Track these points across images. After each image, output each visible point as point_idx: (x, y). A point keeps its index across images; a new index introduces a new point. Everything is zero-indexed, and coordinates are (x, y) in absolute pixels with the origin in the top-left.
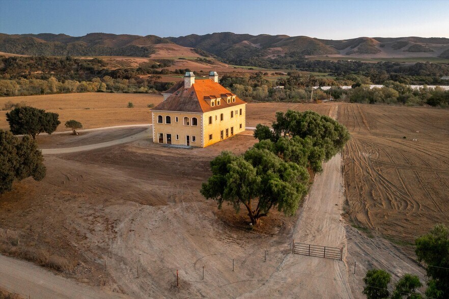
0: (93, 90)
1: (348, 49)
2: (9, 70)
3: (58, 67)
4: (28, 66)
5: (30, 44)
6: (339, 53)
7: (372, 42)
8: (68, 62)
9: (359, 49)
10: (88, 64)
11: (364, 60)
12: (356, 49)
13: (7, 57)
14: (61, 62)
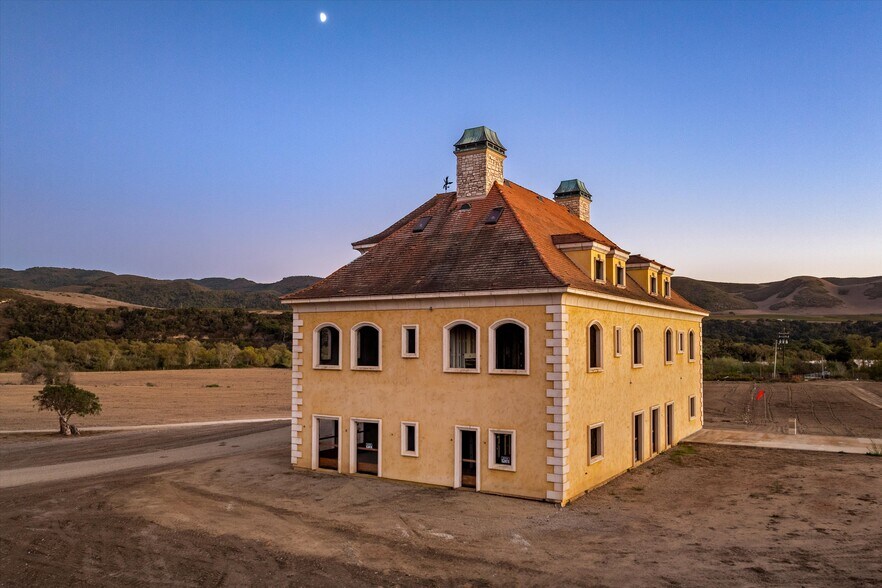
0: (265, 364)
1: (773, 299)
2: (128, 331)
3: (216, 327)
4: (164, 326)
5: (183, 295)
6: (755, 308)
7: (822, 285)
8: (236, 319)
9: (795, 298)
10: (273, 323)
11: (810, 319)
12: (789, 299)
13: (130, 310)
14: (224, 317)
